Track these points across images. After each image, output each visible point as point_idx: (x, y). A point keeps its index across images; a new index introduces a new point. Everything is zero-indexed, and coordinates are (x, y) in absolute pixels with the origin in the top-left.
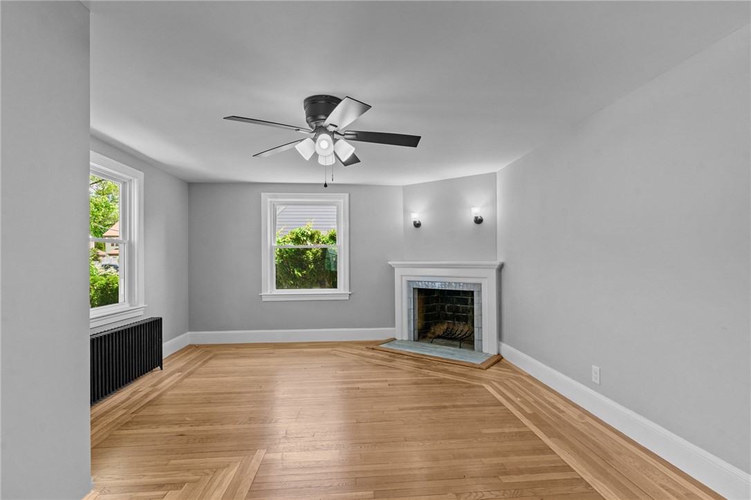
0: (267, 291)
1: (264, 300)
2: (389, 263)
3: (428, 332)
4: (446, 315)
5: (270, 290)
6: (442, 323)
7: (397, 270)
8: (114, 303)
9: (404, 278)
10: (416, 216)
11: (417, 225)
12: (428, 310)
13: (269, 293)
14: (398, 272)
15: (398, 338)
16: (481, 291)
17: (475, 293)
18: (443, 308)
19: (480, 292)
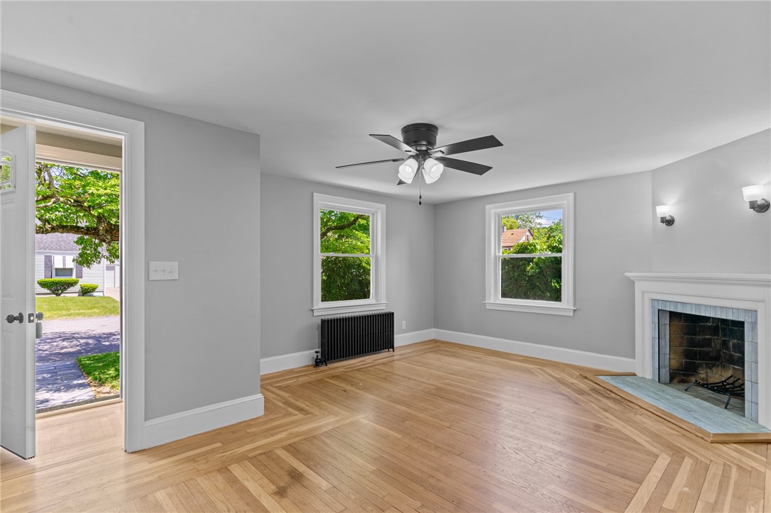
0: (490, 299)
1: (487, 307)
2: (626, 274)
3: (693, 375)
4: (731, 356)
5: (494, 297)
6: (723, 367)
7: (637, 285)
8: (366, 298)
9: (646, 295)
10: (664, 210)
11: (669, 222)
12: (692, 343)
13: (492, 301)
14: (639, 287)
15: (639, 374)
16: (756, 323)
17: (746, 325)
18: (725, 344)
19: (754, 324)
